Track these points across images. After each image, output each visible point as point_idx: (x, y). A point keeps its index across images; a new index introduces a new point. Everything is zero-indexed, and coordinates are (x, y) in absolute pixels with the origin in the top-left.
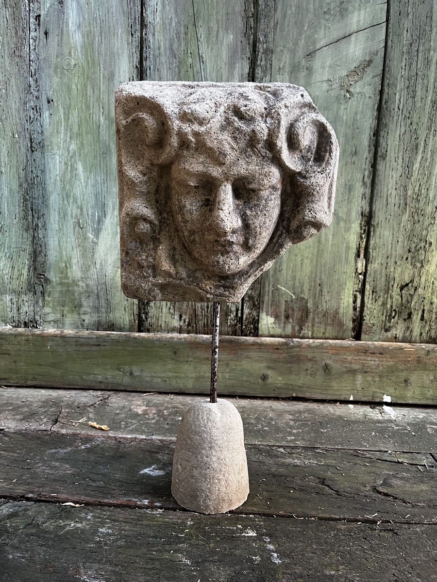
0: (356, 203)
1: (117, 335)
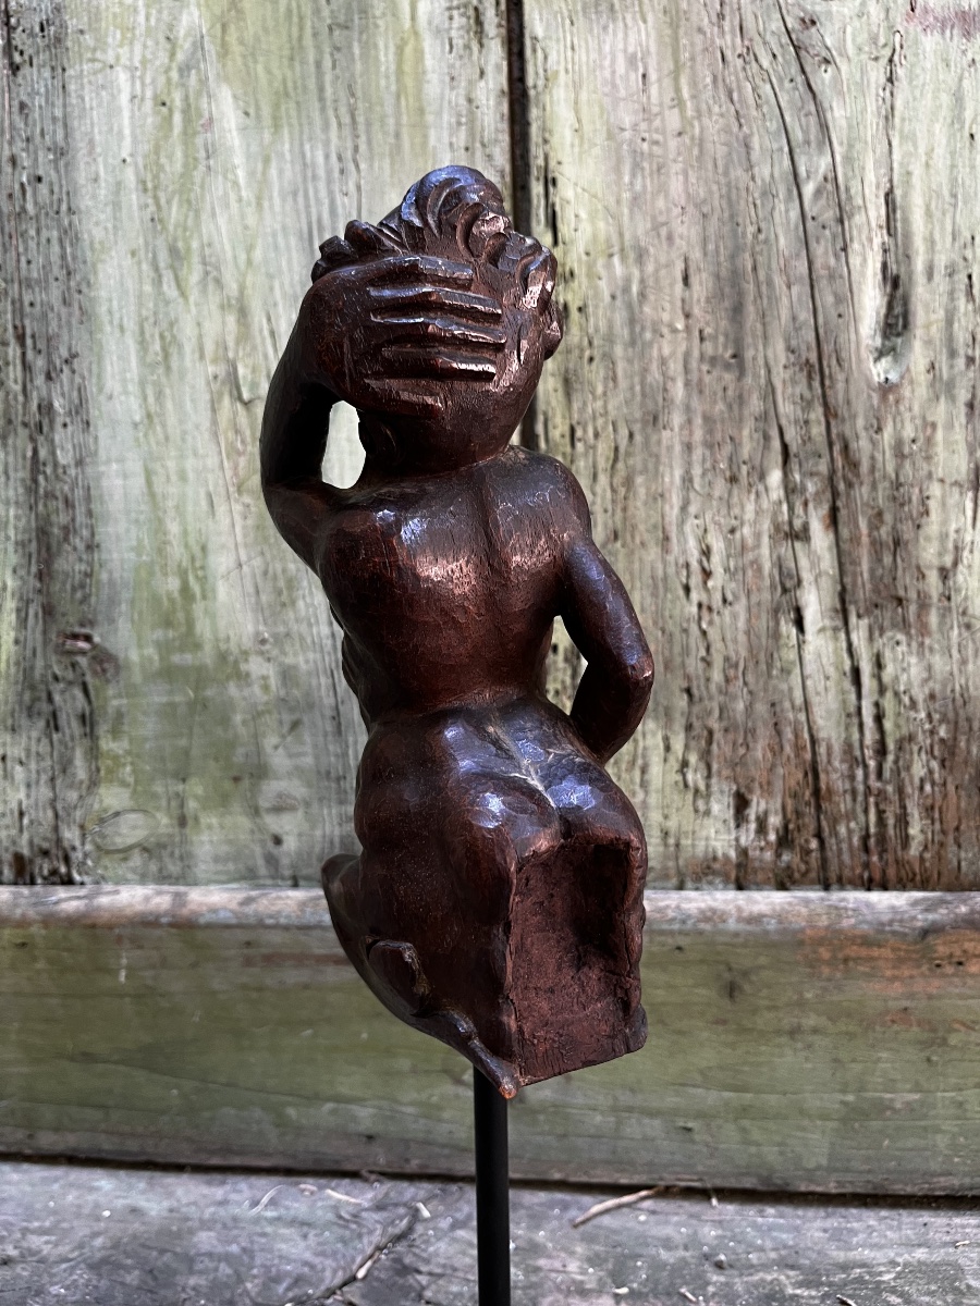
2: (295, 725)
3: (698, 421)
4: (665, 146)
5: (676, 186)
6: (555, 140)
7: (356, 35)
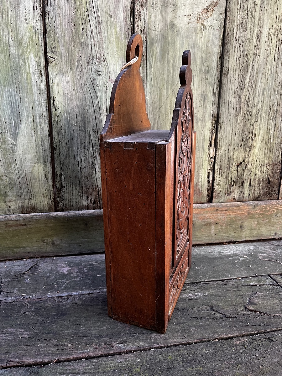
0: (209, 108)
1: (39, 216)
2: (12, 188)
3: (79, 140)
4: (73, 97)
5: (75, 103)
6: (55, 94)
7: (19, 72)
